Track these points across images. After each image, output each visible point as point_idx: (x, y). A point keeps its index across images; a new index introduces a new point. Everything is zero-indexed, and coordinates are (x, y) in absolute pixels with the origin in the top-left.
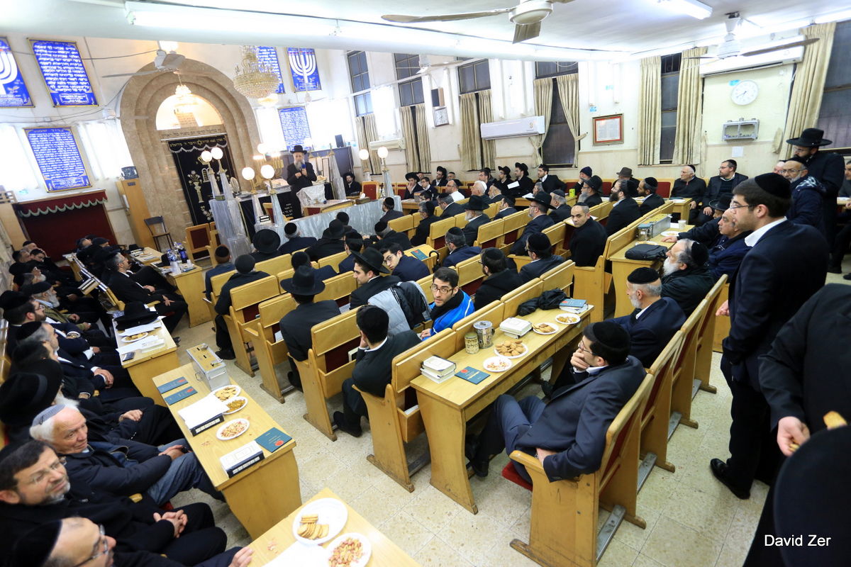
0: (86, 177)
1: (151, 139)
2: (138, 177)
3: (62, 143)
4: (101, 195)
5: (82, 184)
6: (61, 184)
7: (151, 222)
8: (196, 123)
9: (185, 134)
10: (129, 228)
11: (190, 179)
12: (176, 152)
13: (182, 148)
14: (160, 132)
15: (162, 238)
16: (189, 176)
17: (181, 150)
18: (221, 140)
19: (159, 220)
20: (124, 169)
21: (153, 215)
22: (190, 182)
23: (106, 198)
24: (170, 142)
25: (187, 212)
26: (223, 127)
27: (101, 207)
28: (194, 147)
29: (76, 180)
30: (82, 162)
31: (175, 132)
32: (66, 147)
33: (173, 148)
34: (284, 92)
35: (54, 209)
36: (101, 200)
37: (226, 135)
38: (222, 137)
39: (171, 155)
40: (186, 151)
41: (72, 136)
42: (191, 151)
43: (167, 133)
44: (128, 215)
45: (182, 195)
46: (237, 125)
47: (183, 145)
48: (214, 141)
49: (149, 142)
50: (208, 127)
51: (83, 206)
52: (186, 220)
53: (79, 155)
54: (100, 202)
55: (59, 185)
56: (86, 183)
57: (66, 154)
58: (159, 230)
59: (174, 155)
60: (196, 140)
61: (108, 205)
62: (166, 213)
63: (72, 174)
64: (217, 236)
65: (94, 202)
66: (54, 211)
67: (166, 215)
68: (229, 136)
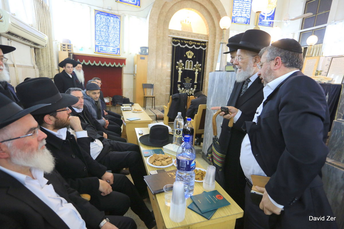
0: (119, 49)
1: (163, 33)
2: (148, 55)
3: (112, 24)
4: (123, 61)
5: (115, 53)
6: (103, 49)
7: (146, 86)
8: (192, 31)
9: (184, 35)
10: (132, 87)
11: (177, 65)
12: (175, 45)
13: (179, 44)
14: (170, 30)
15: (149, 99)
16: (178, 63)
17: (178, 45)
18: (204, 44)
19: (151, 86)
20: (141, 48)
21: (149, 82)
22: (177, 67)
23: (125, 64)
24: (174, 38)
25: (169, 86)
26: (207, 37)
27: (120, 69)
28: (186, 45)
29: (113, 49)
30: (120, 39)
31: (178, 32)
32: (114, 28)
33: (174, 42)
34: (249, 24)
35: (92, 62)
36: (122, 64)
37: (208, 42)
38: (205, 42)
39: (171, 47)
40: (181, 46)
41: (120, 22)
42: (184, 47)
43: (173, 32)
44: (134, 79)
45: (169, 74)
46: (217, 36)
47: (181, 41)
48: (199, 44)
49: (162, 34)
50: (198, 34)
51: (110, 66)
52: (166, 91)
53: (120, 34)
54: (121, 66)
55: (102, 50)
56: (117, 52)
57: (112, 32)
58: (149, 93)
59: (173, 47)
60: (189, 40)
61: (125, 70)
62: (157, 83)
63: (111, 45)
64: (204, 111)
65: (117, 64)
66: (92, 64)
67: (156, 84)
68: (209, 43)
